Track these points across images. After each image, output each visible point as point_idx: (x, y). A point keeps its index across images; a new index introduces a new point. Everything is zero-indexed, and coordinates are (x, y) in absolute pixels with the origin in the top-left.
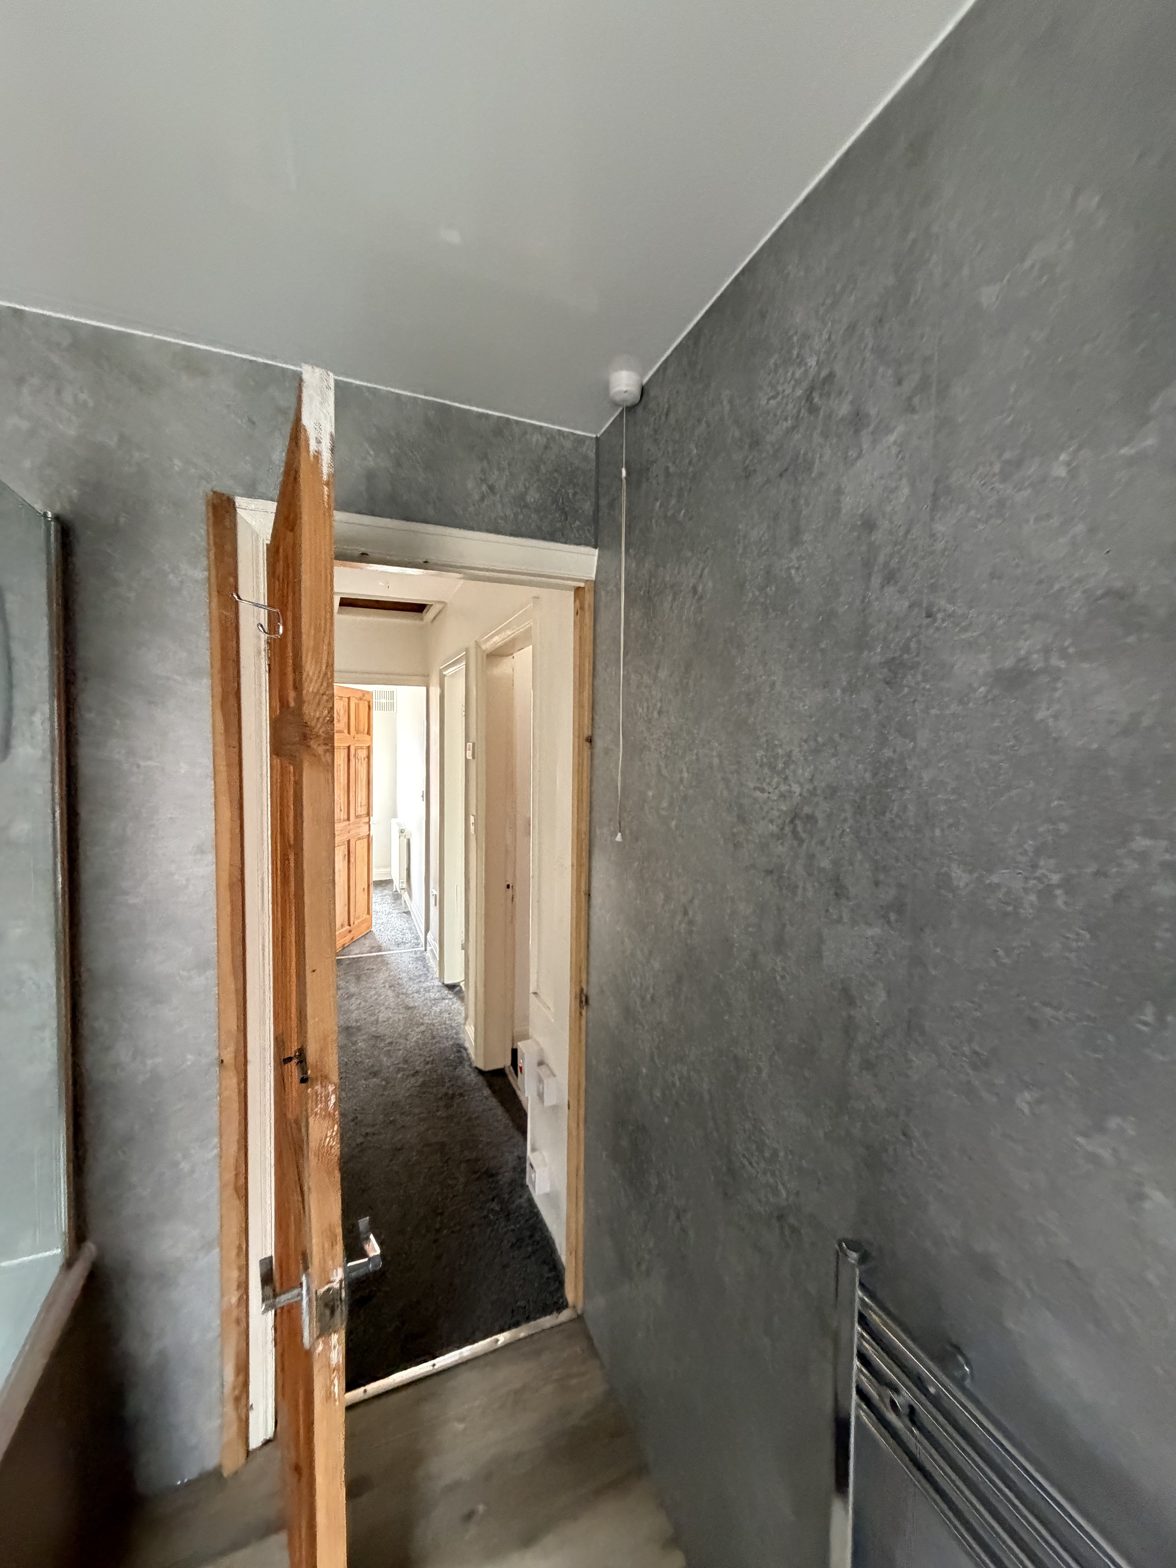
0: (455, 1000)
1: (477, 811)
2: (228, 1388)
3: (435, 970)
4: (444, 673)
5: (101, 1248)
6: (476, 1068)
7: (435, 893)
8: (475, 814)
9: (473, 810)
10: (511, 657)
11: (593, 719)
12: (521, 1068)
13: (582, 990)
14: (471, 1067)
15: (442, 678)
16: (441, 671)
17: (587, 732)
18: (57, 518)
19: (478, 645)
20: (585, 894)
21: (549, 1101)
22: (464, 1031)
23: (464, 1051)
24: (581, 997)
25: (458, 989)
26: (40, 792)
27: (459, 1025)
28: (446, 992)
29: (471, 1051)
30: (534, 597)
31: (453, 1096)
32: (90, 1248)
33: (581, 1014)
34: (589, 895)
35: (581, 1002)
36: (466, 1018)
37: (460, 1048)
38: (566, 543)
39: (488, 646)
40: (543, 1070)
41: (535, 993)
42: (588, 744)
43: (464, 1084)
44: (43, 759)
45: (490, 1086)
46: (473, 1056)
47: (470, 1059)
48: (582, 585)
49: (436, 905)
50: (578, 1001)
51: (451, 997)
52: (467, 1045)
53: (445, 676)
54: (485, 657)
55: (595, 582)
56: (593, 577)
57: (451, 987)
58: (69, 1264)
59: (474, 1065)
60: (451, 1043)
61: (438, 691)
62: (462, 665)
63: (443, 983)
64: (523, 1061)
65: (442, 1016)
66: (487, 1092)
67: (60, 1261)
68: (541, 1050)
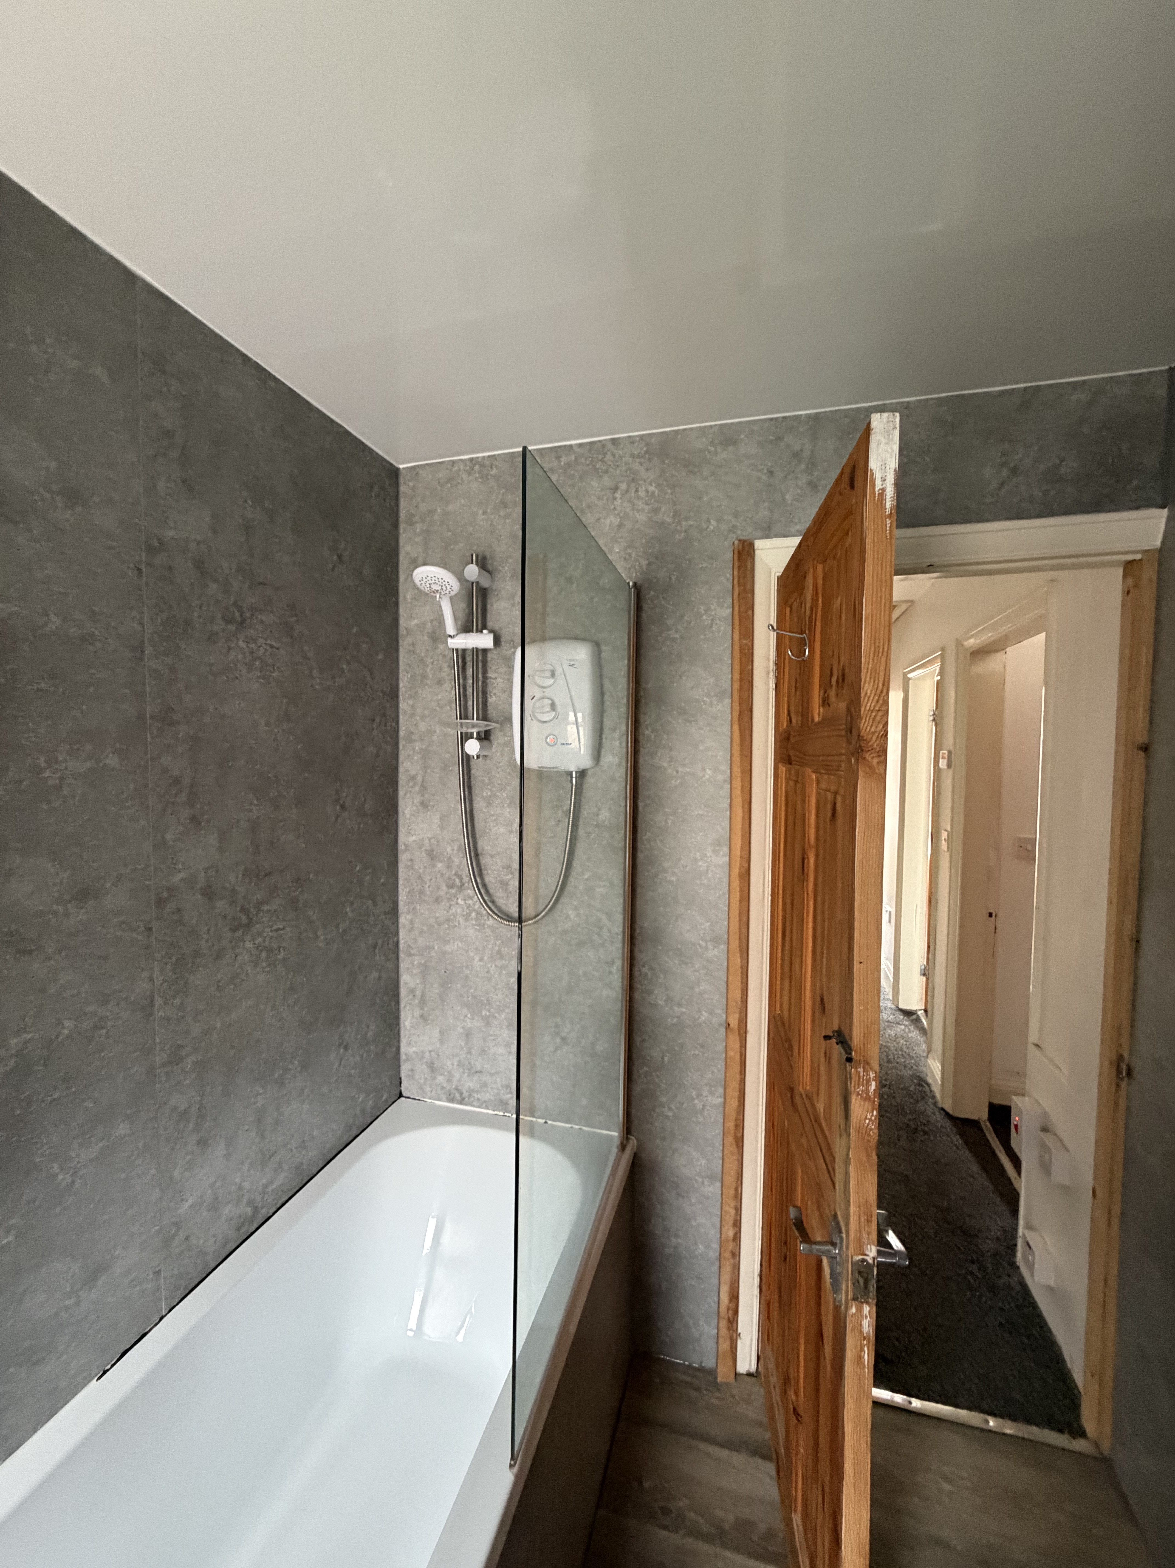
0: (912, 1028)
1: (952, 828)
2: (723, 1308)
3: (887, 990)
4: (909, 676)
5: (640, 1146)
6: (943, 1109)
7: (889, 909)
8: (949, 829)
9: (946, 824)
10: (1004, 652)
11: (1151, 722)
12: (1016, 1126)
13: (1120, 1058)
14: (936, 1107)
15: (906, 682)
16: (905, 675)
17: (1142, 738)
18: (635, 584)
19: (959, 643)
20: (1131, 939)
21: (1059, 1176)
22: (926, 1065)
23: (926, 1086)
24: (1118, 1066)
25: (914, 1017)
26: (616, 789)
27: (919, 1056)
28: (902, 1017)
29: (937, 1090)
30: (1051, 581)
31: (916, 1130)
32: (633, 1142)
33: (1118, 1086)
34: (1138, 941)
35: (1119, 1072)
36: (929, 1051)
37: (922, 1082)
38: (1116, 510)
39: (972, 642)
40: (1048, 1139)
41: (1037, 1045)
42: (1142, 753)
43: (928, 1121)
44: (619, 765)
45: (962, 1135)
46: (938, 1096)
47: (934, 1097)
48: (1138, 557)
49: (890, 922)
50: (1115, 1067)
51: (907, 1023)
52: (930, 1080)
53: (910, 679)
54: (968, 655)
55: (1161, 550)
56: (1158, 543)
57: (908, 1013)
58: (623, 1147)
59: (940, 1105)
60: (911, 1073)
61: (901, 695)
62: (937, 667)
63: (898, 1007)
64: (1021, 1119)
65: (897, 1040)
66: (958, 1140)
67: (617, 1142)
68: (1045, 1114)
